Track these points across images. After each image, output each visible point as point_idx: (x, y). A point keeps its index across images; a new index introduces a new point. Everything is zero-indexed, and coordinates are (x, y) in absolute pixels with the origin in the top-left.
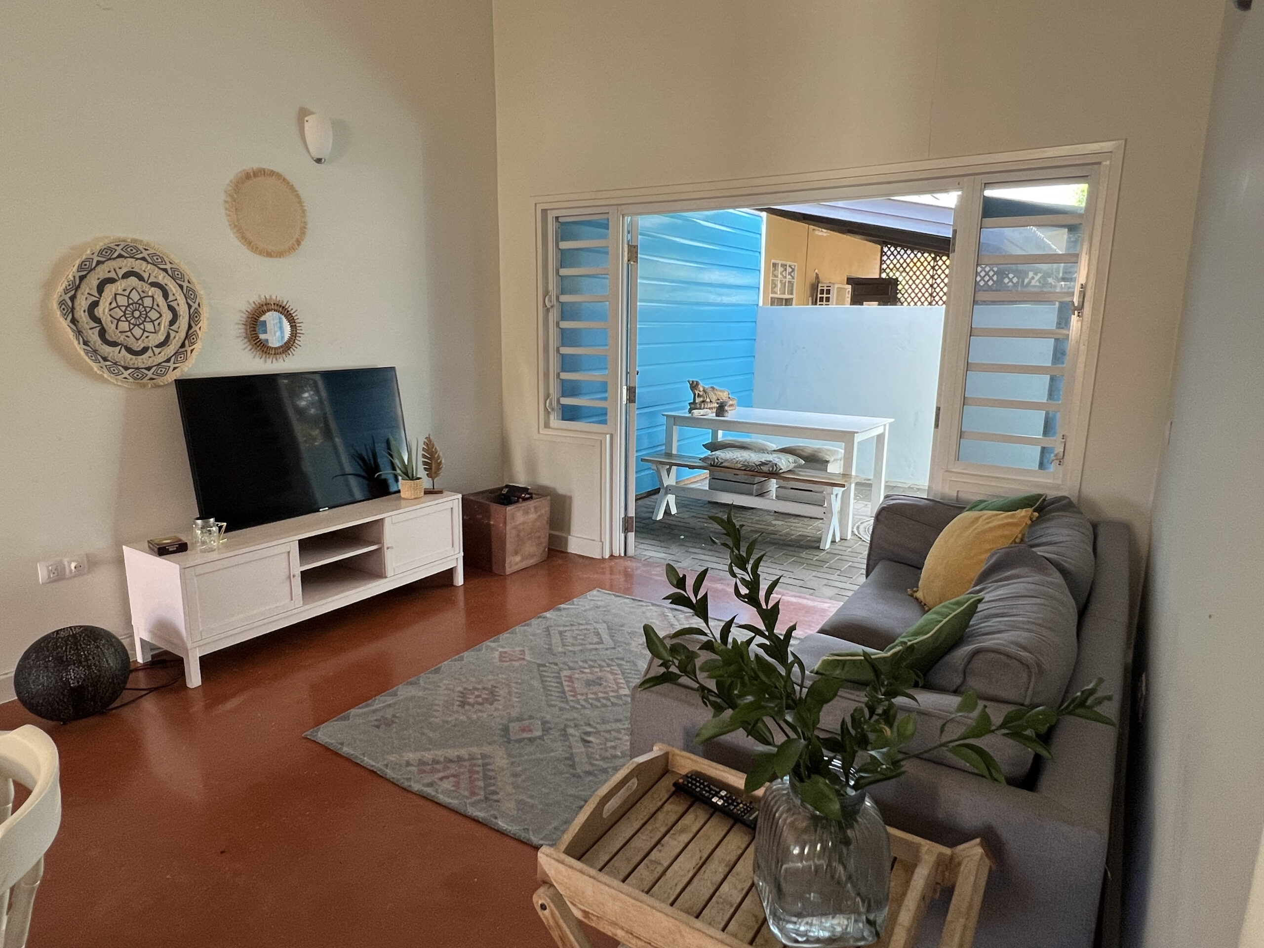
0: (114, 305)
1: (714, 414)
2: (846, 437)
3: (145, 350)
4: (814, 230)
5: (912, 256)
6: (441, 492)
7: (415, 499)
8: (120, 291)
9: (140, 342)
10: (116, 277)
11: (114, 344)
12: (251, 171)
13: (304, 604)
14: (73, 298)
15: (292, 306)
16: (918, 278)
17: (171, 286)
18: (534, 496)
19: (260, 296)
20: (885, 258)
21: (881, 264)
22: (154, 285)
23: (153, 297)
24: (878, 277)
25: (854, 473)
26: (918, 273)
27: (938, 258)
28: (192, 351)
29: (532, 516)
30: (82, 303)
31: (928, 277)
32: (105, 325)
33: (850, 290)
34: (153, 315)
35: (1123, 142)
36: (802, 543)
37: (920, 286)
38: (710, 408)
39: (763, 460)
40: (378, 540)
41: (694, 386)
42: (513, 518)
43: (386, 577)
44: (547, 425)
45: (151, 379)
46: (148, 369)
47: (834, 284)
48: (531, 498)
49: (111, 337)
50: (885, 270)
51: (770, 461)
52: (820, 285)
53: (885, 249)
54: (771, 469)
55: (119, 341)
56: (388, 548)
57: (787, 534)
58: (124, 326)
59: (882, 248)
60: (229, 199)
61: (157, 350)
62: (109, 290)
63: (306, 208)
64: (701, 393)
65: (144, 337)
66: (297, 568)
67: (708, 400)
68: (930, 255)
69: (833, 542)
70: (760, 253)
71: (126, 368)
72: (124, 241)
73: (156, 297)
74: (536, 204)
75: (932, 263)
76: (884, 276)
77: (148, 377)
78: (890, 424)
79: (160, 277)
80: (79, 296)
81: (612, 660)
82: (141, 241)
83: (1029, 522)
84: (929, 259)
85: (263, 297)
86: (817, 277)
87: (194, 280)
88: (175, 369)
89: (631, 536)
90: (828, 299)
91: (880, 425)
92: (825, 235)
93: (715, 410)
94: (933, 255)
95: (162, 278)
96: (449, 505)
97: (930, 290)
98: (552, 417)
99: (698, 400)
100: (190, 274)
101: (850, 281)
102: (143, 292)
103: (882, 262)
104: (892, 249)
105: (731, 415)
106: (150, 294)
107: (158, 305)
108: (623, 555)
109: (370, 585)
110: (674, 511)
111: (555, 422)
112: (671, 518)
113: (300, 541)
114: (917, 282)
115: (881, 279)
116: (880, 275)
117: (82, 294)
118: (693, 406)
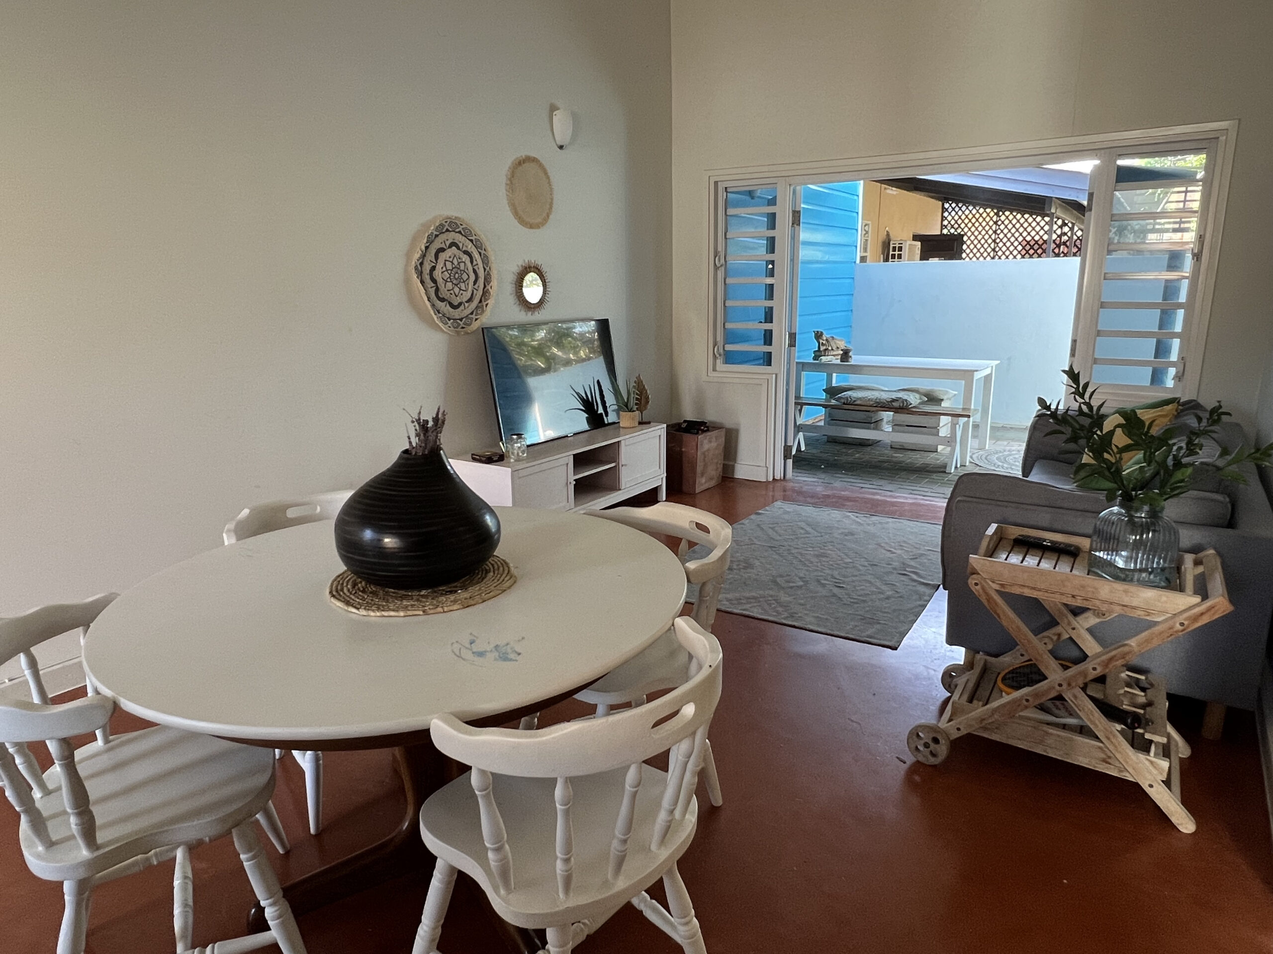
0: (444, 269)
1: (839, 361)
2: (968, 374)
3: (460, 304)
4: (885, 189)
5: (974, 211)
6: (649, 423)
7: (633, 427)
8: (448, 259)
9: (458, 298)
10: (445, 247)
11: (442, 300)
12: (521, 158)
13: (576, 506)
14: (421, 264)
15: (544, 269)
16: (980, 233)
17: (475, 253)
18: (710, 428)
19: (524, 261)
20: (946, 214)
21: (942, 220)
22: (466, 252)
23: (464, 262)
24: (939, 233)
25: (972, 407)
26: (980, 228)
27: (1001, 213)
28: (487, 305)
29: (714, 444)
30: (427, 267)
31: (990, 232)
32: (438, 285)
33: (920, 247)
34: (465, 277)
35: (1237, 121)
36: (928, 469)
37: (983, 241)
38: (834, 355)
39: (893, 397)
40: (615, 458)
41: (818, 336)
42: (702, 445)
43: (620, 490)
44: (714, 370)
45: (463, 328)
46: (461, 320)
47: (906, 241)
48: (708, 430)
49: (442, 294)
50: (946, 227)
51: (900, 398)
52: (892, 242)
53: (947, 205)
54: (901, 405)
55: (446, 298)
56: (622, 466)
57: (911, 463)
58: (449, 285)
59: (943, 205)
60: (509, 182)
61: (467, 305)
62: (443, 256)
63: (553, 187)
64: (824, 342)
65: (460, 294)
66: (572, 478)
67: (830, 348)
68: (992, 210)
69: (956, 467)
70: (857, 213)
71: (449, 319)
72: (450, 218)
73: (466, 262)
74: (709, 177)
75: (995, 219)
76: (945, 231)
77: (461, 326)
78: (996, 366)
79: (469, 247)
80: (425, 262)
81: (825, 543)
82: (460, 218)
83: (1176, 413)
84: (992, 214)
85: (527, 261)
86: (888, 235)
87: (489, 249)
88: (476, 319)
89: (790, 462)
90: (900, 256)
91: (985, 367)
92: (895, 193)
93: (839, 357)
94: (995, 211)
95: (470, 247)
96: (659, 433)
97: (992, 246)
98: (718, 361)
99: (822, 348)
100: (487, 244)
101: (916, 238)
102: (459, 258)
103: (943, 218)
104: (954, 205)
105: (855, 359)
106: (464, 260)
107: (467, 269)
108: (782, 478)
109: (612, 495)
110: (803, 448)
111: (720, 365)
112: (803, 453)
113: (574, 455)
114: (980, 237)
115: (942, 235)
116: (941, 231)
117: (427, 261)
118: (818, 354)
